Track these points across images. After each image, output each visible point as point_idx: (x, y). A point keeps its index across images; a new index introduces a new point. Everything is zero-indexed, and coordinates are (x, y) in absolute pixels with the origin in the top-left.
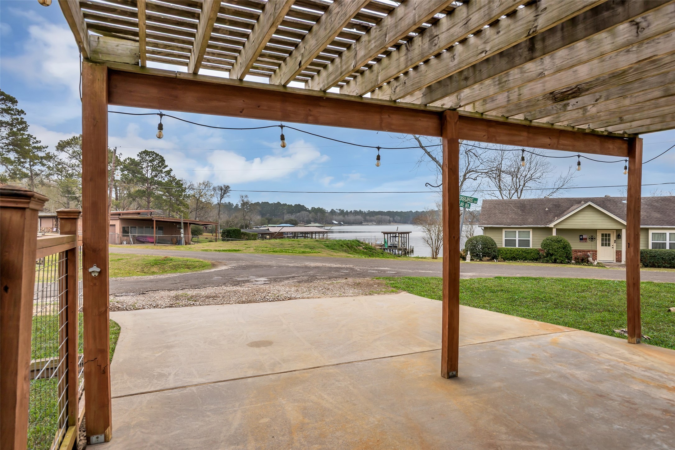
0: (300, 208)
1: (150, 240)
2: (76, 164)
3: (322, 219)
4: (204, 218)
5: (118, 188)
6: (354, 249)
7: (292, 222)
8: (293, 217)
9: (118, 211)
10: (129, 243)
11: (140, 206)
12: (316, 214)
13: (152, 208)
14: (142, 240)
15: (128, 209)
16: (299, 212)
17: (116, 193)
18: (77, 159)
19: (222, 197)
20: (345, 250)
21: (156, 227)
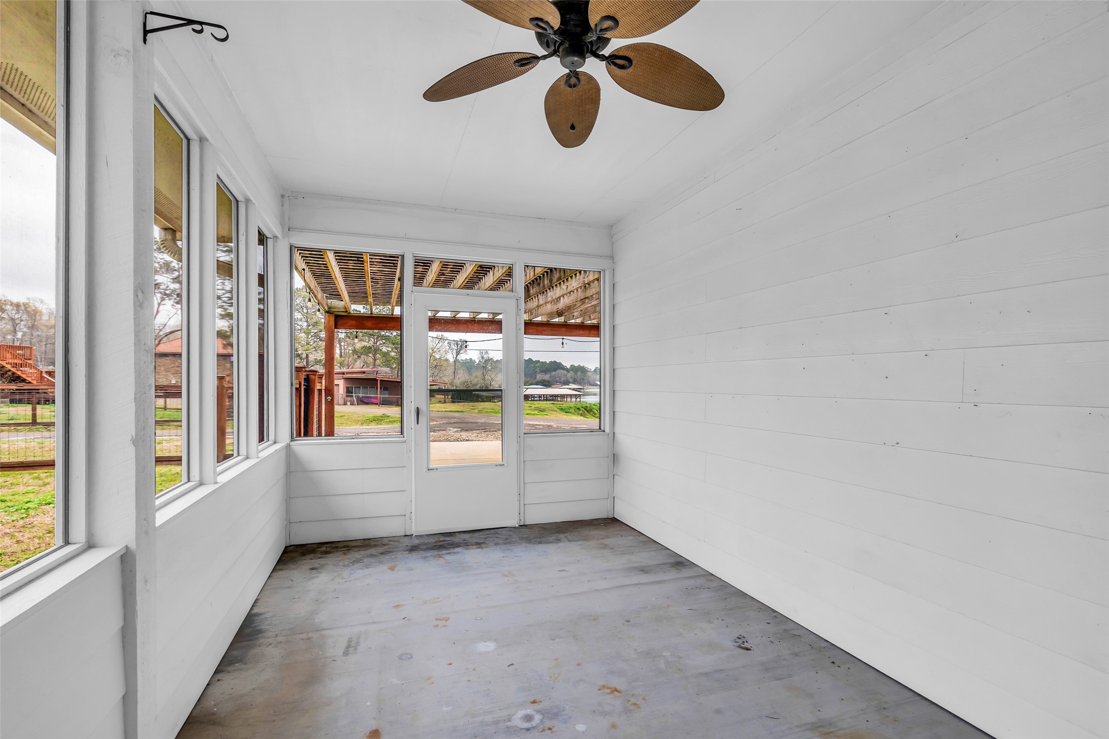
0: (556, 366)
1: (374, 401)
2: (299, 318)
3: (583, 379)
4: (437, 378)
5: (342, 344)
6: (594, 412)
7: (545, 383)
8: (547, 377)
9: (342, 370)
10: (352, 404)
11: (366, 364)
12: (576, 374)
13: (379, 366)
14: (366, 401)
15: (352, 368)
16: (555, 371)
17: (341, 349)
18: (299, 312)
19: (458, 353)
20: (581, 413)
21: (381, 388)
